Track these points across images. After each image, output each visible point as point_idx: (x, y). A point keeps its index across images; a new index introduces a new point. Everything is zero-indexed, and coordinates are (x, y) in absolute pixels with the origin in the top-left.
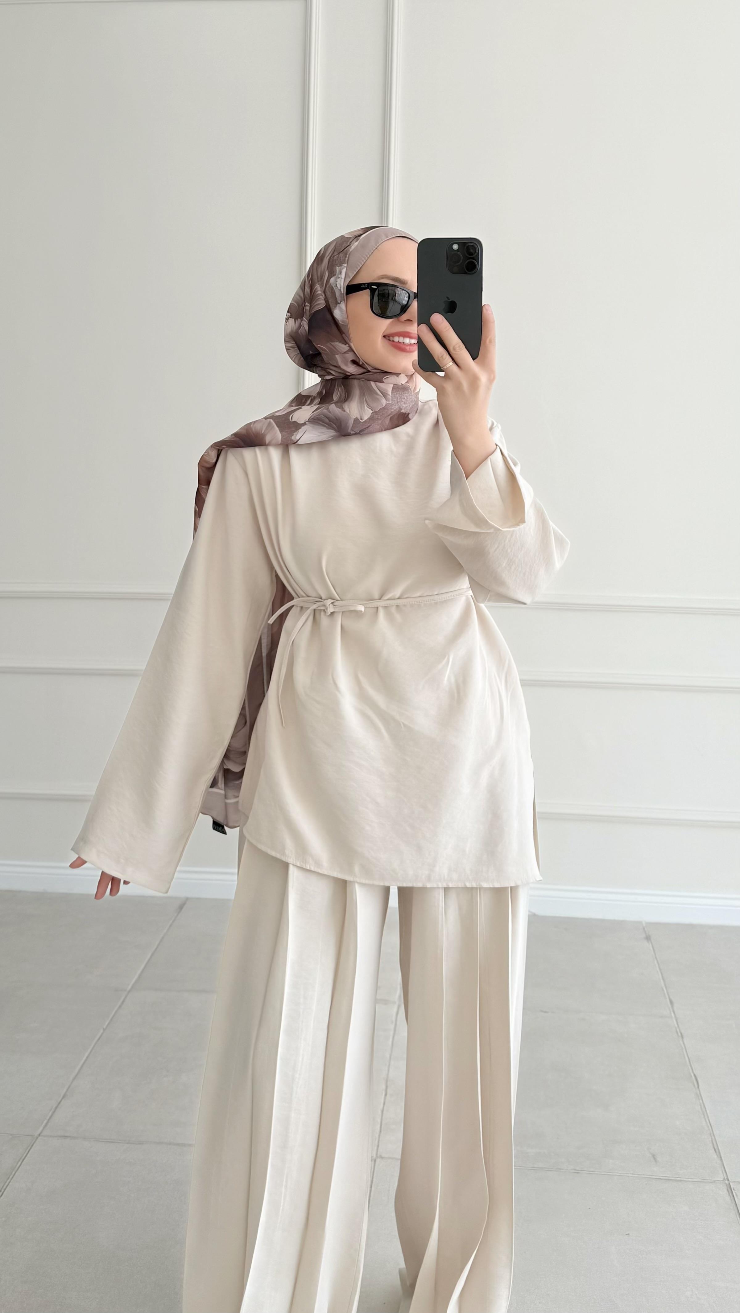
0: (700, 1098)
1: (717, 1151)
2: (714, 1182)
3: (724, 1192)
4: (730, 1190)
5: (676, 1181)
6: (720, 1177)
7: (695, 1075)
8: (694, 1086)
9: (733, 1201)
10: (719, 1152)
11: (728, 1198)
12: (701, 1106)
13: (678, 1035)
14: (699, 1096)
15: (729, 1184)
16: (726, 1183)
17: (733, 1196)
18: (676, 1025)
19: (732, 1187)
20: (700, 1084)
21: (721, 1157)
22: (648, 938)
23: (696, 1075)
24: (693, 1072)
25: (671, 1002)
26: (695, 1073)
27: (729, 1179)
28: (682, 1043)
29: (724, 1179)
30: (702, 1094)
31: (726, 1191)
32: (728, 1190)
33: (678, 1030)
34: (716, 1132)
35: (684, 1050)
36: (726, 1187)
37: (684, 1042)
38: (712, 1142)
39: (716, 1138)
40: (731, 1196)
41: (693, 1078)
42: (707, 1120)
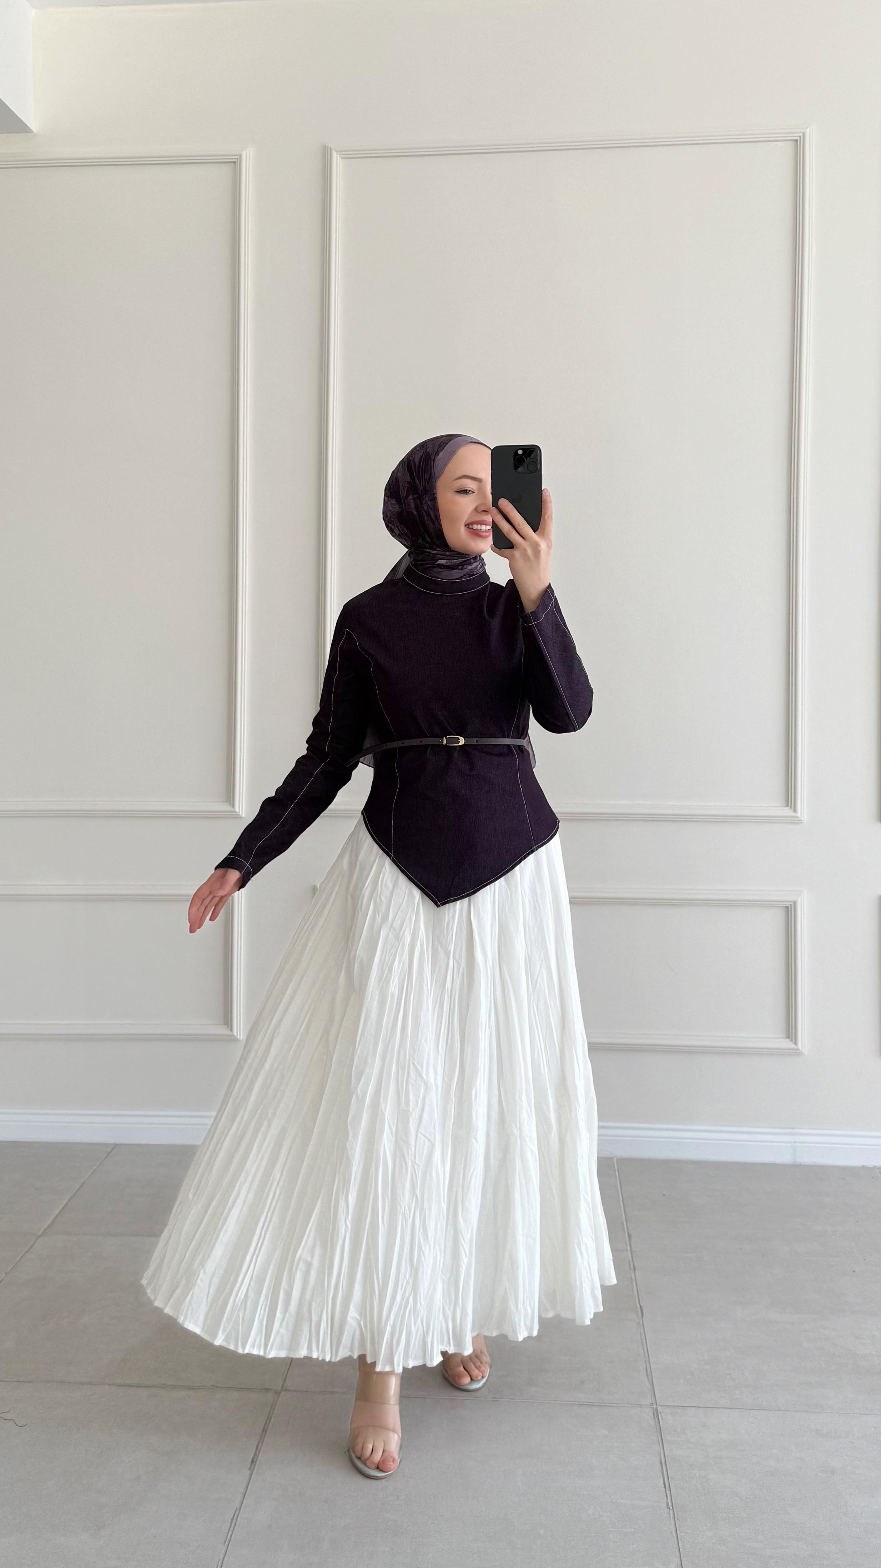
0: (642, 1327)
1: (650, 1377)
2: (640, 1406)
4: (656, 1414)
5: (599, 1406)
6: (648, 1401)
7: (641, 1307)
8: (638, 1316)
9: (658, 1424)
10: (652, 1379)
11: (652, 1422)
12: (641, 1335)
13: (630, 1268)
15: (656, 1409)
16: (653, 1408)
17: (659, 1419)
18: (631, 1259)
19: (659, 1409)
20: (644, 1314)
21: (652, 1383)
23: (643, 1307)
24: (639, 1303)
25: (630, 1236)
26: (641, 1303)
27: (658, 1404)
29: (651, 1402)
30: (644, 1324)
31: (651, 1414)
32: (654, 1414)
33: (631, 1263)
34: (652, 1358)
35: (634, 1284)
36: (652, 1411)
37: (637, 1274)
38: (646, 1369)
39: (651, 1364)
40: (656, 1419)
41: (639, 1309)
42: (645, 1350)
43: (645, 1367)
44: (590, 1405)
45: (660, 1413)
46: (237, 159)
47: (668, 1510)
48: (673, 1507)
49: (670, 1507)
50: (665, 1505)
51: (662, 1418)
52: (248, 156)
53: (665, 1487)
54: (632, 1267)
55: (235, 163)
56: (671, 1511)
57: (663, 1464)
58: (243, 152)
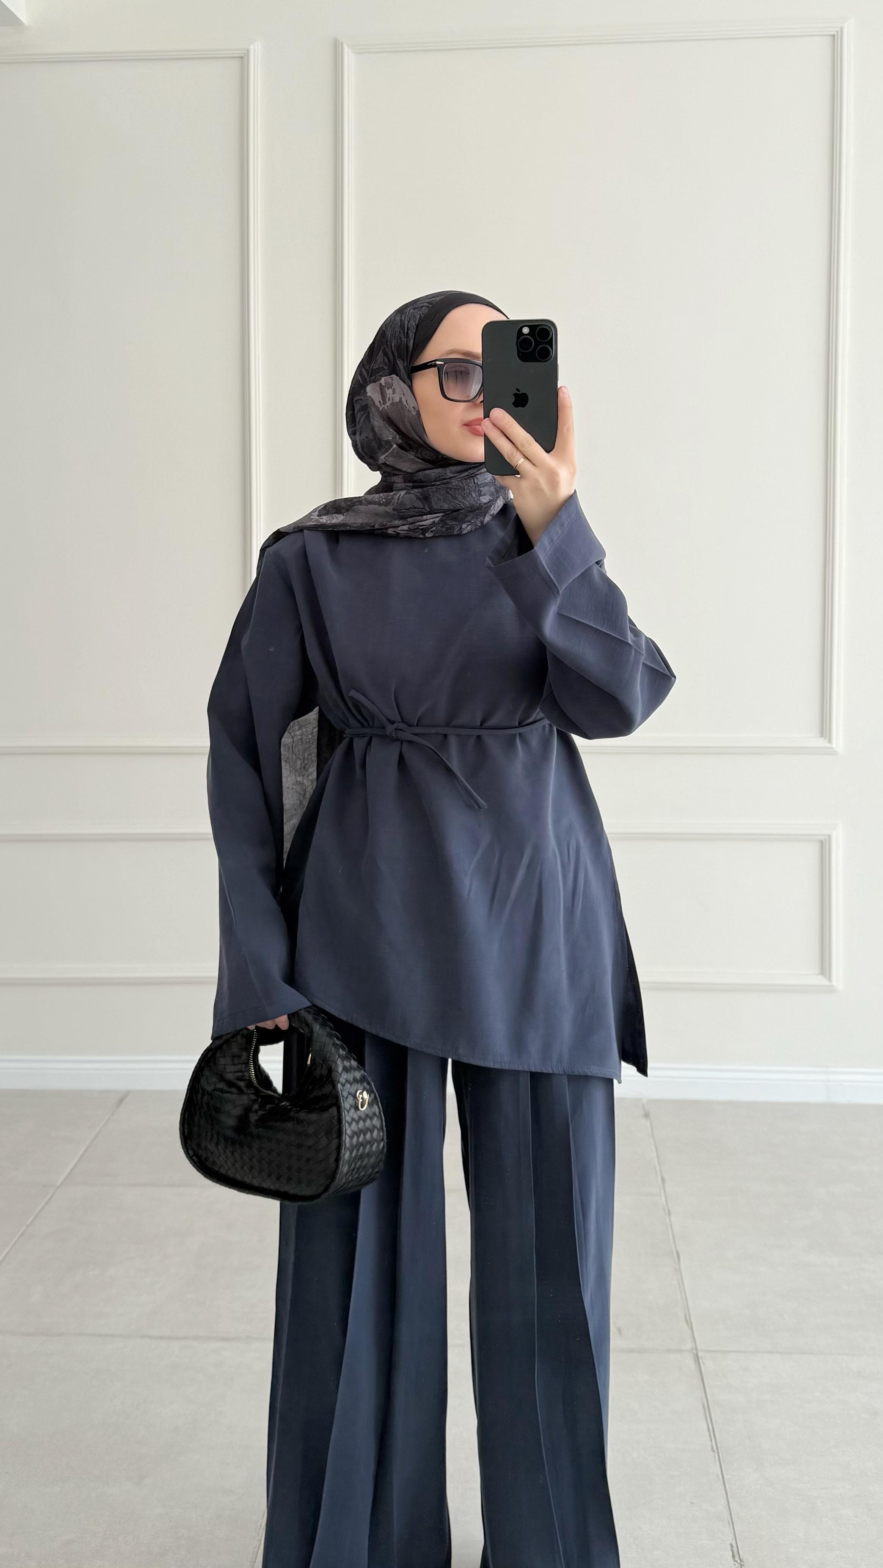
1: (689, 1322)
2: (681, 1351)
3: (689, 1361)
4: (697, 1358)
6: (689, 1346)
7: (677, 1252)
8: (675, 1261)
9: (699, 1369)
10: (691, 1325)
11: (694, 1367)
12: (679, 1280)
13: (665, 1213)
14: (678, 1271)
15: (697, 1354)
16: (694, 1353)
17: (700, 1364)
18: (665, 1203)
19: (700, 1354)
20: (681, 1259)
21: (692, 1329)
22: (647, 1115)
23: (679, 1251)
24: (675, 1247)
25: (663, 1180)
26: (677, 1248)
27: (699, 1348)
28: (668, 1220)
29: (692, 1349)
30: (682, 1269)
31: (693, 1360)
33: (666, 1208)
34: (690, 1304)
35: (669, 1227)
36: (693, 1357)
37: (672, 1219)
38: (686, 1314)
39: (691, 1310)
40: (697, 1363)
41: (675, 1254)
42: (684, 1295)
43: (684, 1312)
44: (631, 1351)
45: (701, 1358)
46: (245, 54)
47: (712, 1453)
48: (717, 1449)
49: (716, 1450)
50: (710, 1448)
51: (703, 1363)
52: (257, 51)
53: (709, 1430)
54: (667, 1211)
55: (243, 59)
56: (716, 1455)
57: (707, 1409)
58: (252, 48)
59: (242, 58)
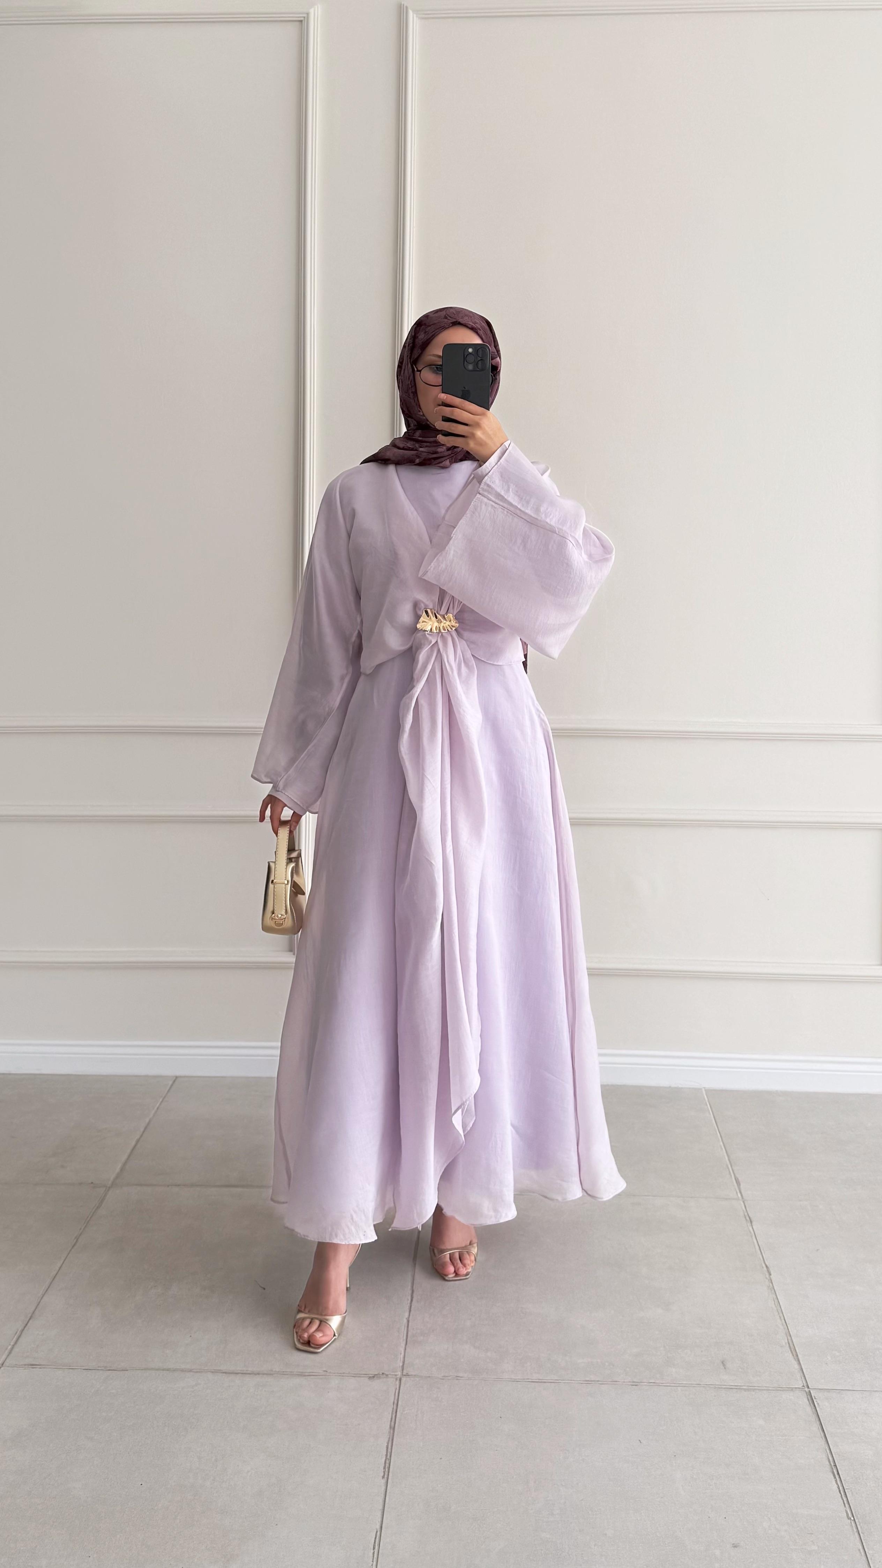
1: (794, 1353)
2: (792, 1389)
3: (804, 1401)
4: (811, 1400)
5: (748, 1389)
6: (799, 1384)
9: (815, 1412)
10: (797, 1356)
11: (809, 1409)
12: (774, 1302)
13: (746, 1219)
14: (772, 1290)
15: (809, 1391)
16: (805, 1391)
17: (815, 1406)
18: (744, 1208)
19: (812, 1393)
20: (772, 1276)
21: (799, 1361)
23: (768, 1266)
24: (764, 1263)
25: (737, 1182)
27: (809, 1385)
28: (751, 1228)
29: (804, 1388)
30: (774, 1284)
32: (808, 1400)
33: (746, 1214)
34: (793, 1332)
36: (806, 1395)
37: (754, 1227)
38: (789, 1344)
39: (793, 1338)
40: (812, 1405)
41: (765, 1268)
42: (782, 1318)
43: (787, 1341)
44: (738, 1388)
45: (815, 1399)
46: (304, 18)
47: (848, 1521)
48: (852, 1514)
49: (851, 1516)
50: (846, 1516)
51: (818, 1404)
52: (317, 16)
53: (840, 1491)
54: (748, 1218)
55: (302, 23)
56: (853, 1523)
57: (832, 1462)
58: (312, 11)
59: (301, 21)
